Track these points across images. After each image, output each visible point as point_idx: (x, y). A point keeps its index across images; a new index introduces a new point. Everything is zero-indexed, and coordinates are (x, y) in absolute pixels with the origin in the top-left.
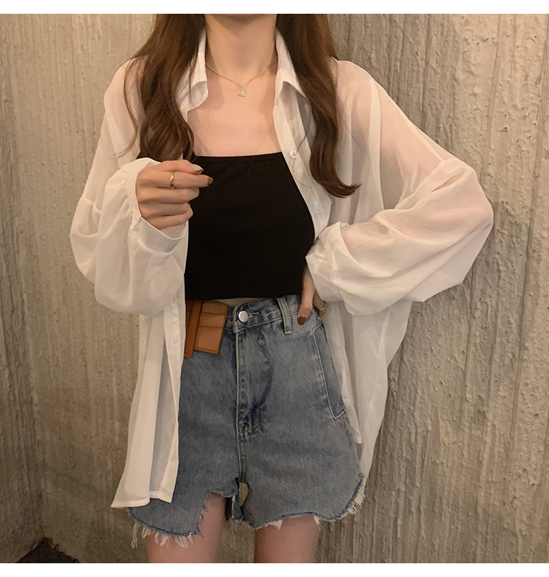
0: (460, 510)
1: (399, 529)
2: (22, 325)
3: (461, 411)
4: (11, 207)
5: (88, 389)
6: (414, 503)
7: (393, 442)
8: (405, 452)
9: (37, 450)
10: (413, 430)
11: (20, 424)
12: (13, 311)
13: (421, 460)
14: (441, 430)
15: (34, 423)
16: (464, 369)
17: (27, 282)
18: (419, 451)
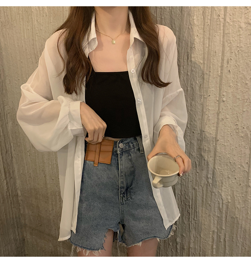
0: (247, 240)
1: (214, 250)
2: (11, 159)
3: (246, 192)
4: (3, 101)
5: (47, 188)
6: (222, 237)
7: (210, 208)
8: (217, 213)
9: (21, 218)
10: (221, 202)
11: (13, 206)
12: (6, 152)
13: (225, 216)
14: (236, 202)
15: (19, 205)
16: (248, 171)
17: (12, 137)
18: (224, 212)
